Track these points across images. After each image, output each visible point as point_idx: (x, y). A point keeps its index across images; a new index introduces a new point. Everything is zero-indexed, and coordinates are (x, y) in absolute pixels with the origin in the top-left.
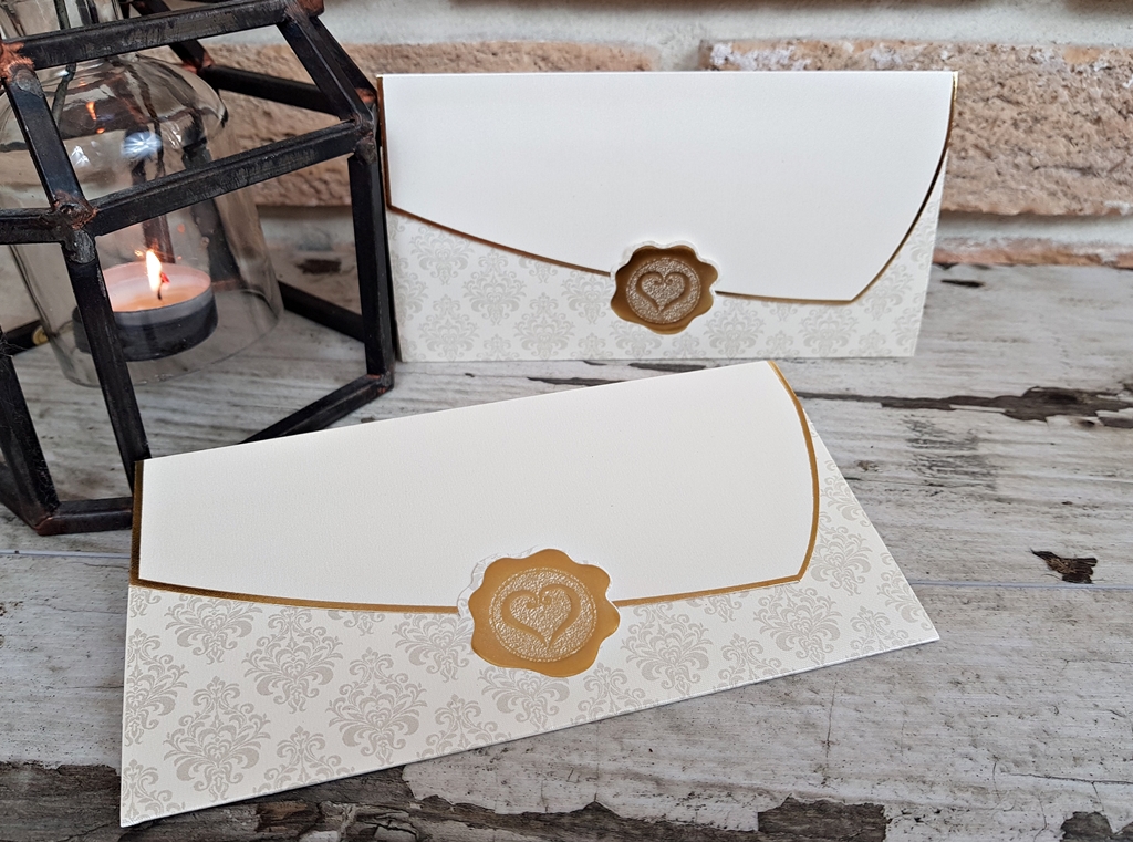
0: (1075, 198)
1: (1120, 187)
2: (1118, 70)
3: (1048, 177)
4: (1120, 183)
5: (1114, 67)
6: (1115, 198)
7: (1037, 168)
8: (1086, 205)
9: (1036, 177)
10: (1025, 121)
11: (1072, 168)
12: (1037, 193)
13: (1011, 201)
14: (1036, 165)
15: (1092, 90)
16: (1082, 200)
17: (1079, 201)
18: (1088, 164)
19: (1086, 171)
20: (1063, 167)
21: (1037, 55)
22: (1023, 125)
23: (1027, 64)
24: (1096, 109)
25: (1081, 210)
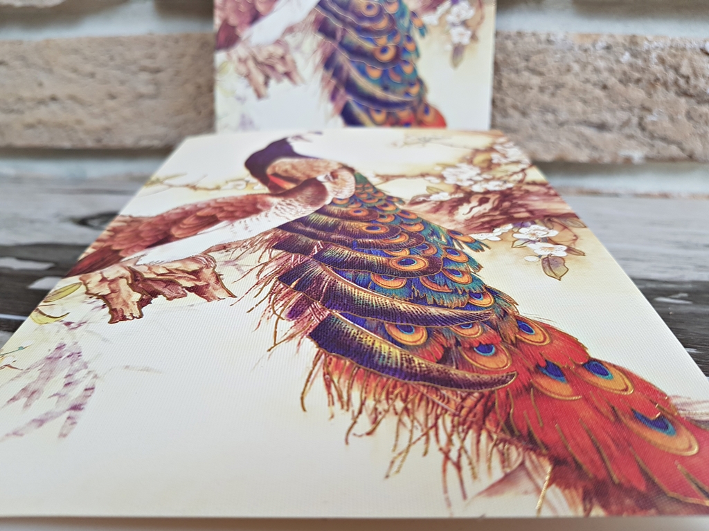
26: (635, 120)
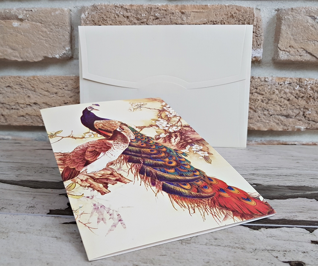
0: (285, 125)
1: (299, 122)
2: (293, 84)
3: (275, 118)
4: (299, 120)
5: (291, 83)
6: (298, 125)
7: (271, 115)
8: (289, 127)
9: (271, 118)
10: (265, 100)
11: (283, 115)
12: (272, 123)
13: (264, 126)
14: (271, 114)
15: (285, 90)
16: (288, 126)
17: (287, 126)
18: (287, 114)
19: (287, 116)
20: (280, 115)
21: (267, 79)
22: (265, 101)
23: (264, 82)
24: (288, 96)
25: (288, 129)
26: (301, 113)
